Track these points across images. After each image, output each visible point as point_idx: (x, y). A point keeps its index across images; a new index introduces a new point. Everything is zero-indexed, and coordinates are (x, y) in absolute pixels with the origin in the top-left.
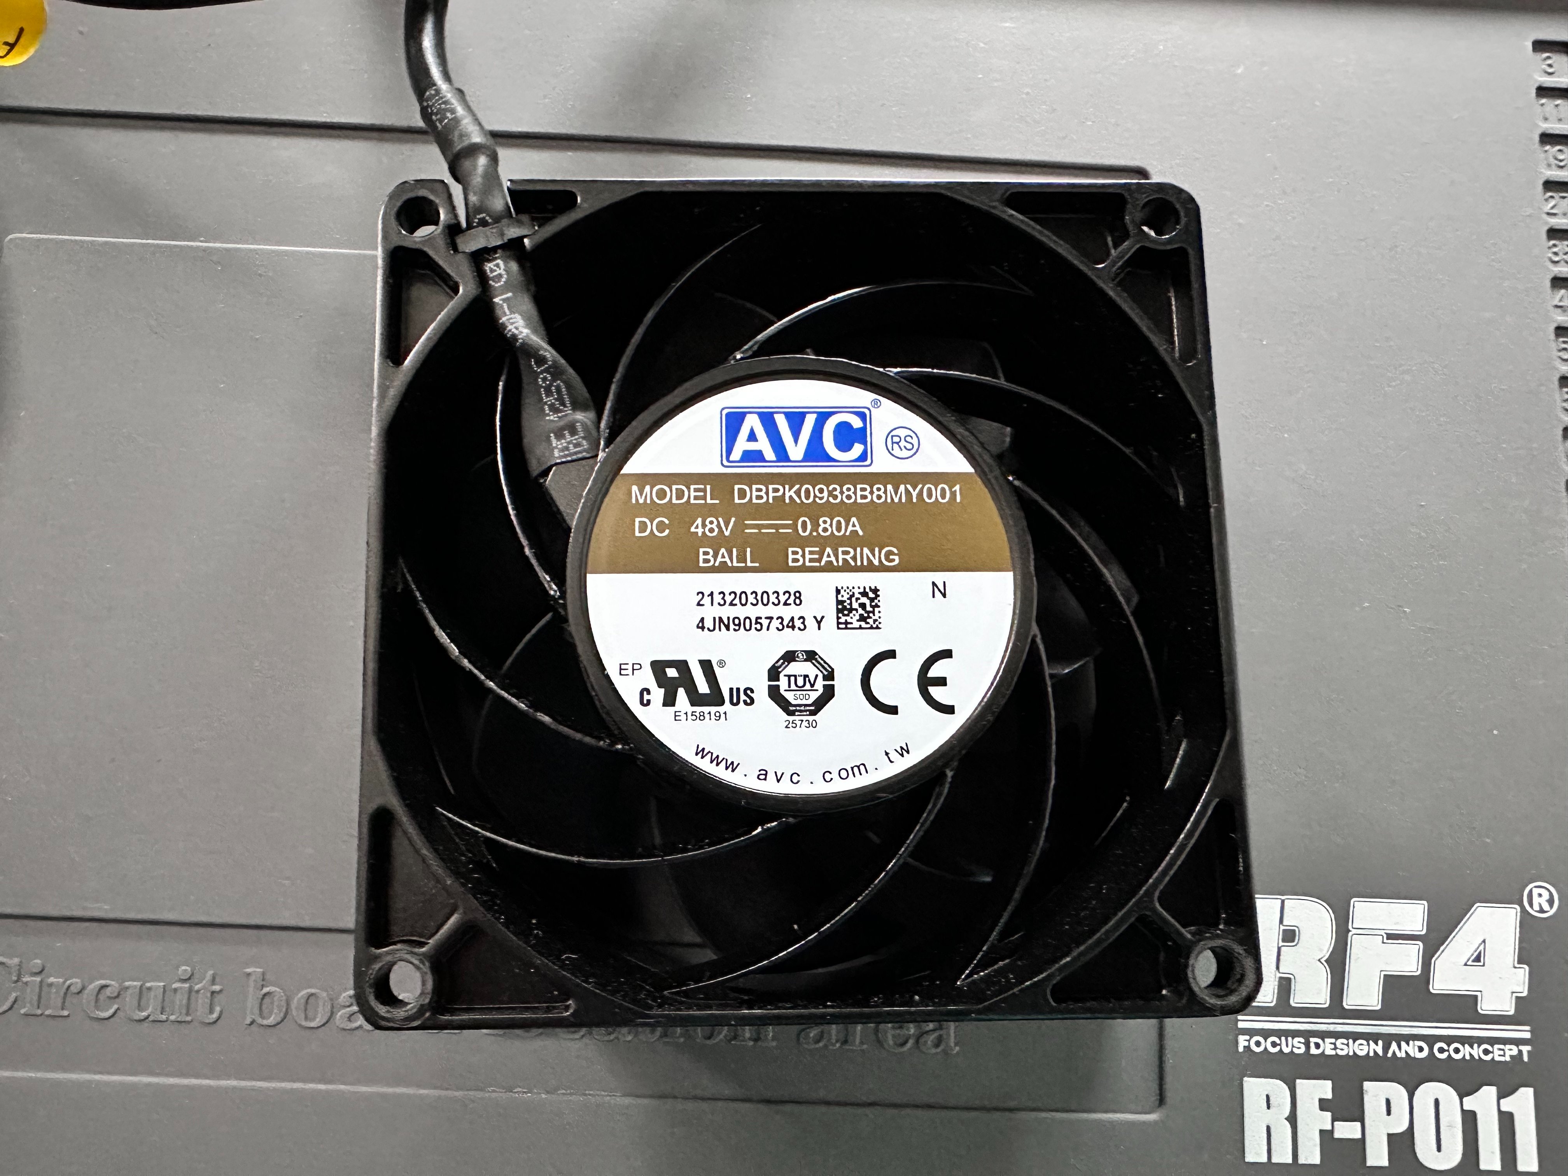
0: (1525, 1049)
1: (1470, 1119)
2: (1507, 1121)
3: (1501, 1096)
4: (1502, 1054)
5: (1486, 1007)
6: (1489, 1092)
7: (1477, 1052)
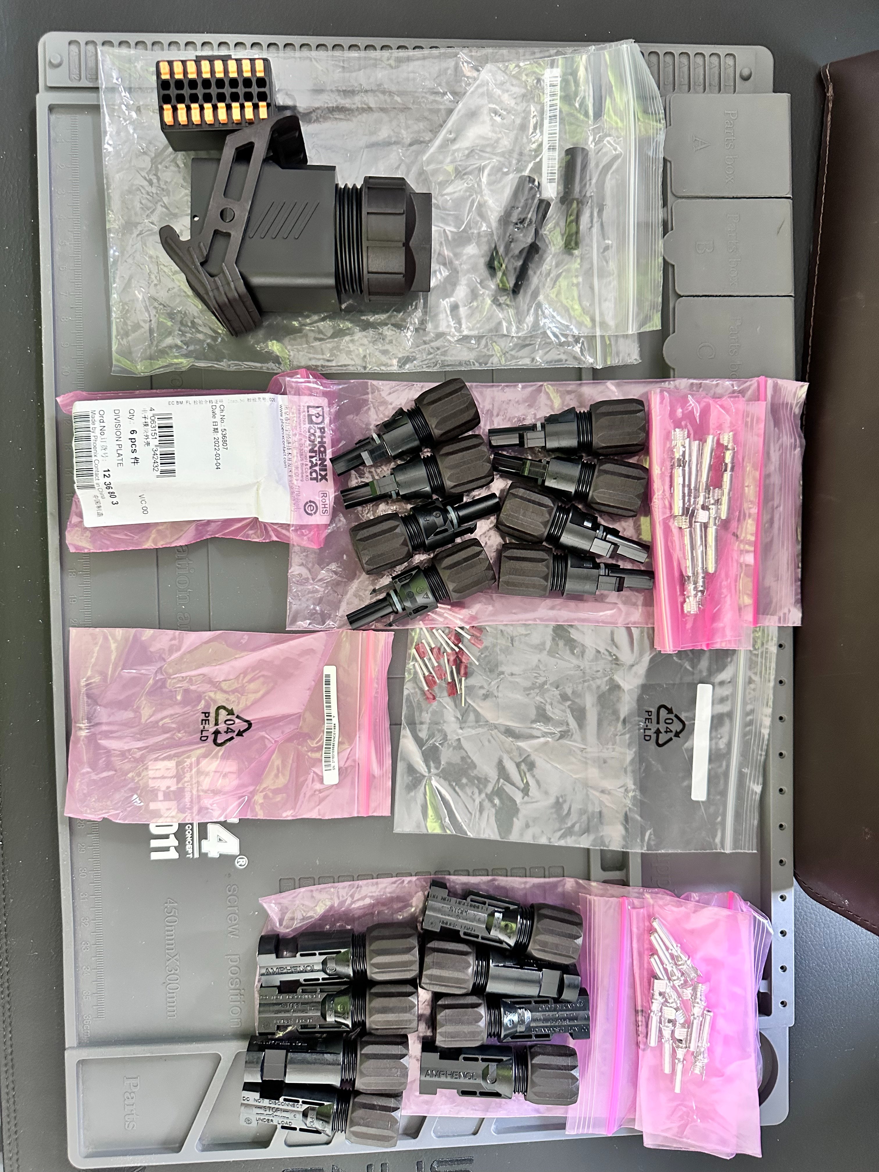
0: (191, 856)
1: (166, 837)
2: (167, 849)
3: (175, 847)
4: (189, 848)
5: (204, 842)
6: (176, 843)
7: (189, 839)
